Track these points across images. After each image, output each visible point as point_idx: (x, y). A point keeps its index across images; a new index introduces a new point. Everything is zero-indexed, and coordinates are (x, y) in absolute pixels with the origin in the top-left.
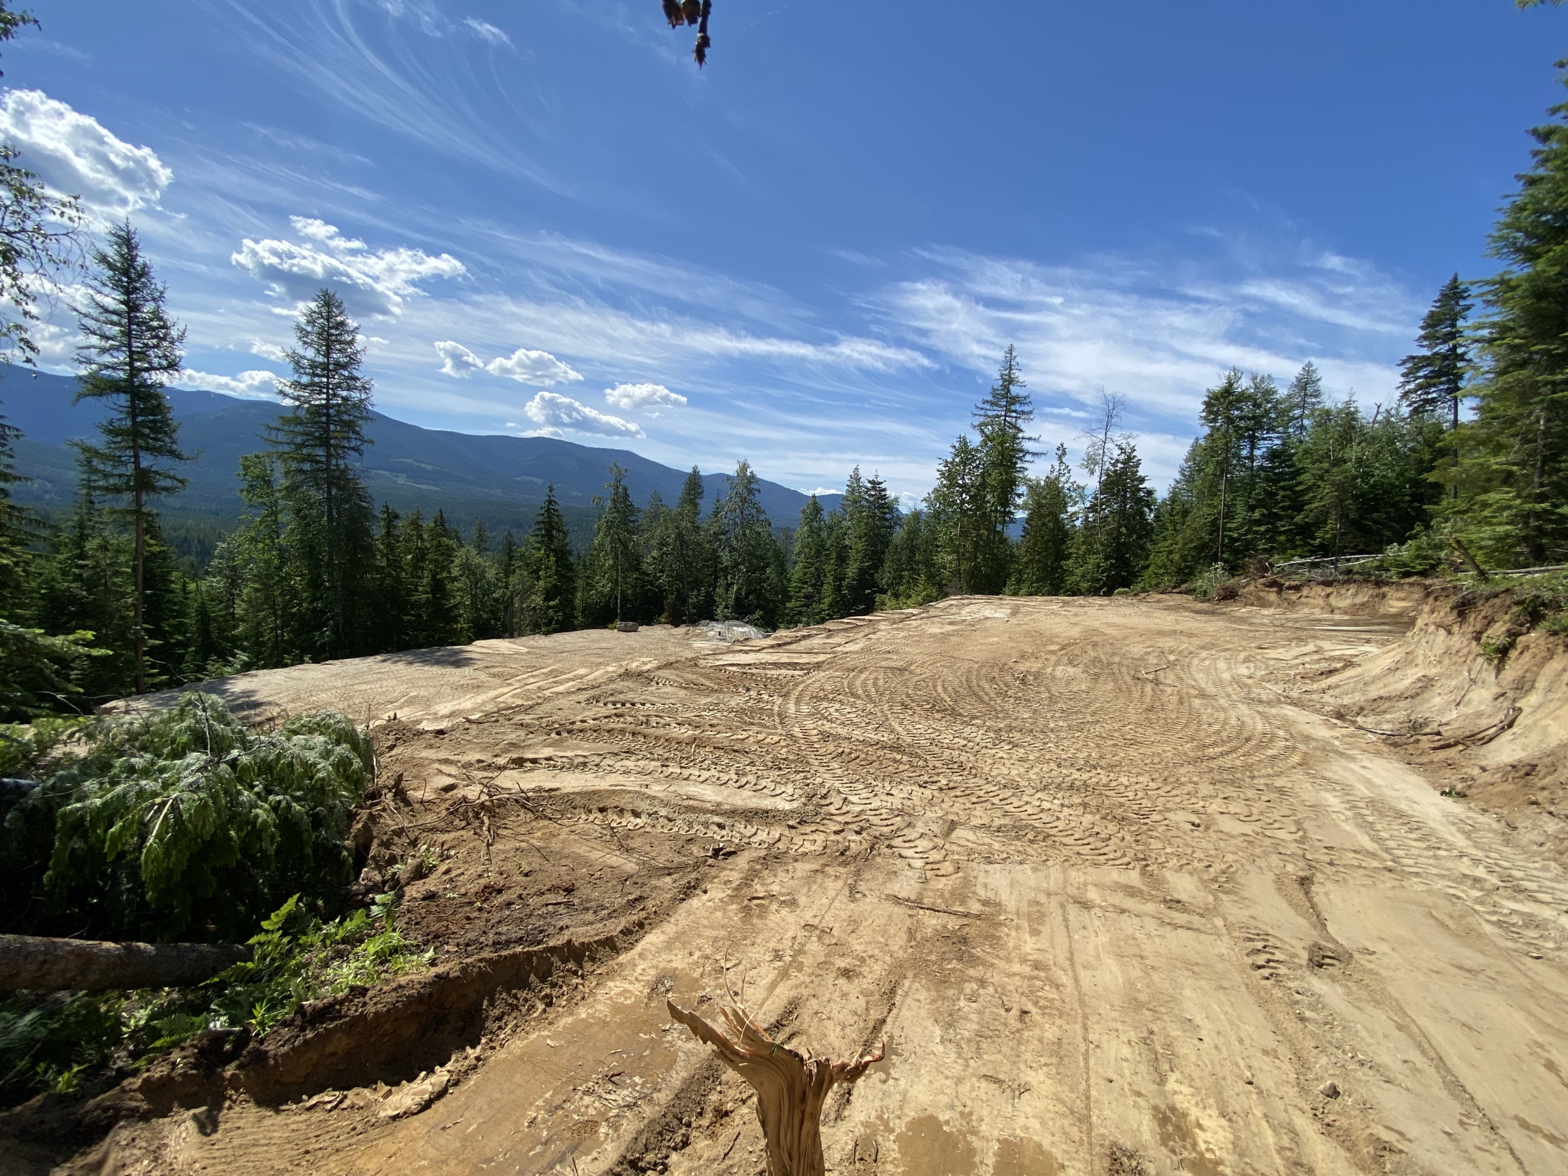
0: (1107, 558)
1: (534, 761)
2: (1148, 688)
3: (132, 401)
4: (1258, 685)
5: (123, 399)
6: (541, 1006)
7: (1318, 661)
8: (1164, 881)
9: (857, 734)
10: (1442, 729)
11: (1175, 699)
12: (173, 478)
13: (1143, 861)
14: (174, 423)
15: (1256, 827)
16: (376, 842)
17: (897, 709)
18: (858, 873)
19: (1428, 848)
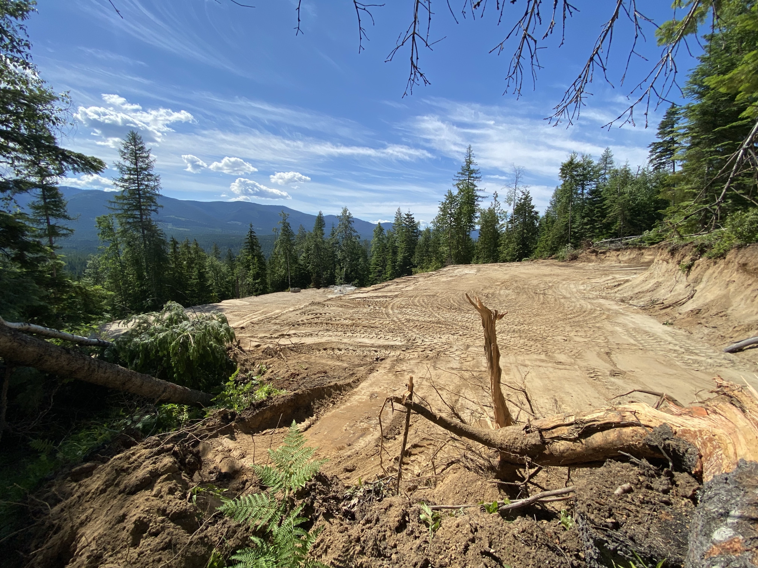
0: (518, 245)
1: (289, 335)
2: (541, 296)
3: (43, 192)
4: (588, 292)
5: (39, 191)
6: (331, 405)
7: (614, 282)
8: (555, 357)
9: (421, 319)
10: (664, 302)
11: (553, 300)
12: (67, 229)
13: (546, 353)
14: (65, 202)
15: (589, 339)
16: (239, 364)
17: (436, 309)
18: (435, 362)
19: (657, 342)
